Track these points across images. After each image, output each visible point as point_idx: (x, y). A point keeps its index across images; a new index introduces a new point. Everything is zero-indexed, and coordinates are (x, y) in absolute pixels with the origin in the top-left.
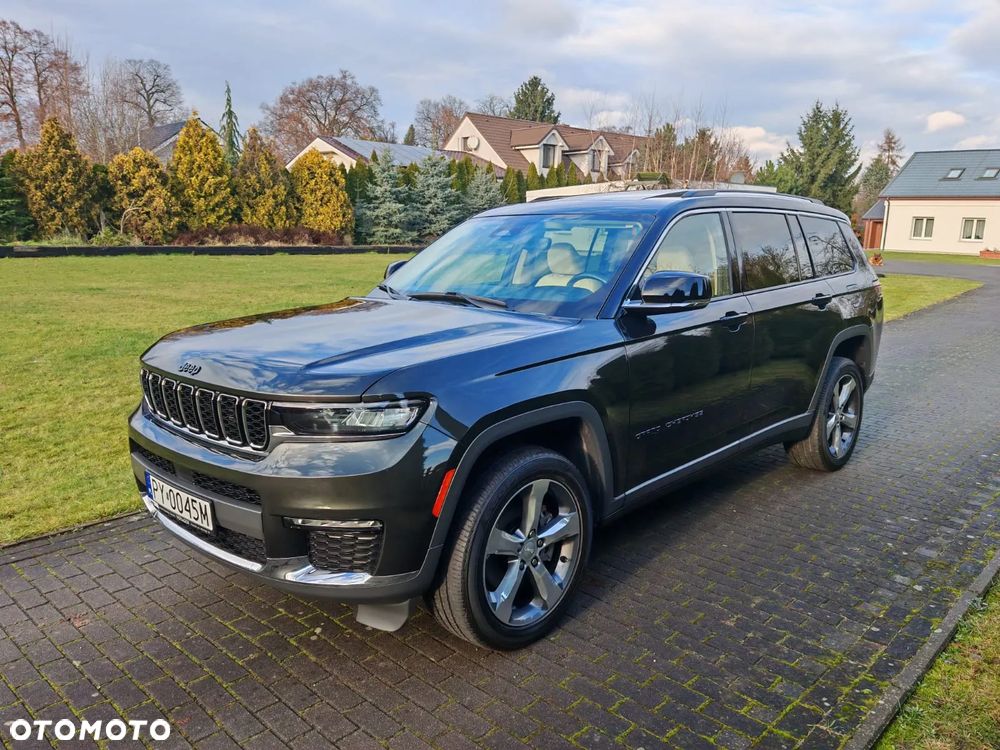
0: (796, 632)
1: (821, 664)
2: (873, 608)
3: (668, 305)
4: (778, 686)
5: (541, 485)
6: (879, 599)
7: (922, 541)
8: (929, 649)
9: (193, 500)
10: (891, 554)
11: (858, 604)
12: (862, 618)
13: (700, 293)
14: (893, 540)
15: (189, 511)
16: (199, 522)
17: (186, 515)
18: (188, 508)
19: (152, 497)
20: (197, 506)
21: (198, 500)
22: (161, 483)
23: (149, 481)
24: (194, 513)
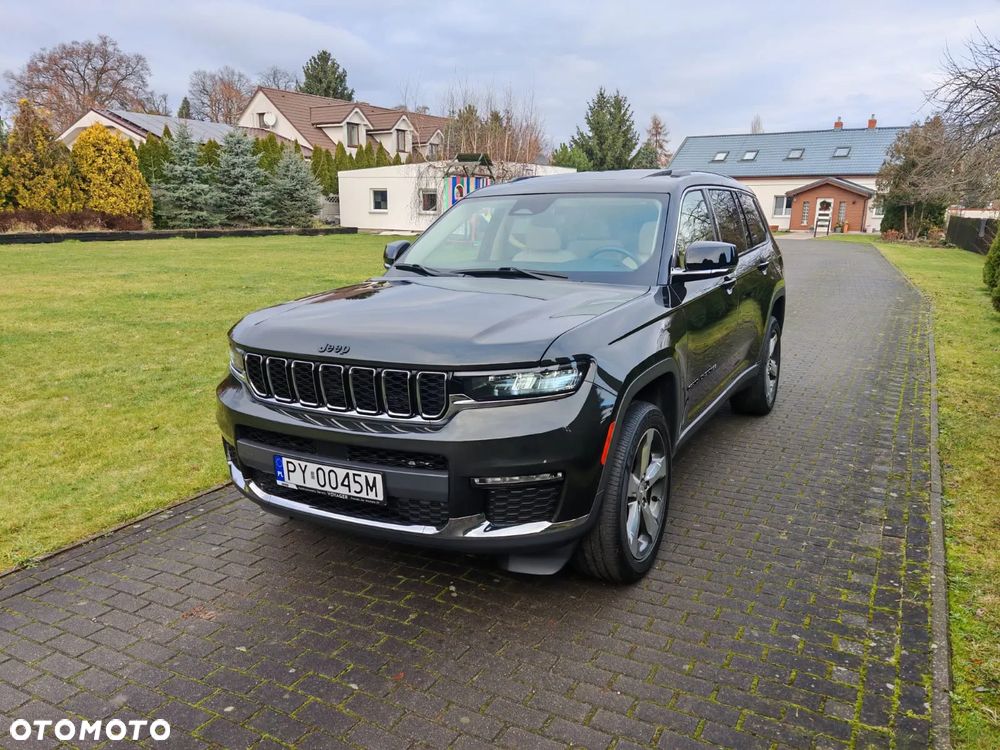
0: (835, 537)
1: (872, 558)
2: (874, 513)
4: (854, 578)
5: (650, 433)
6: (873, 506)
8: (936, 536)
9: (354, 475)
11: (863, 511)
12: (871, 521)
13: (728, 260)
15: (349, 486)
16: (363, 495)
17: (343, 491)
18: (346, 483)
19: (283, 479)
20: (362, 480)
21: (363, 474)
22: (303, 464)
23: (281, 463)
24: (355, 487)
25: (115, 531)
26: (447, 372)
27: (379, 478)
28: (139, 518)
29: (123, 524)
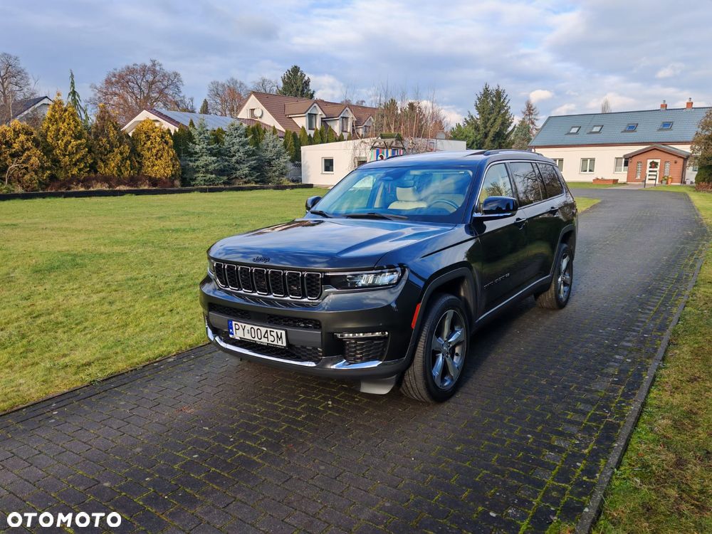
0: (578, 383)
1: (596, 396)
2: (611, 370)
3: (497, 215)
5: (450, 313)
6: (612, 366)
7: (622, 339)
8: (645, 385)
9: (271, 331)
10: (608, 346)
11: (602, 369)
12: (608, 375)
13: (511, 208)
14: (607, 339)
15: (267, 338)
16: (275, 343)
17: (264, 341)
18: (266, 336)
19: (233, 334)
20: (274, 334)
21: (275, 330)
22: (243, 325)
23: (231, 325)
24: (271, 338)
25: (144, 367)
26: (321, 273)
27: (284, 332)
28: (157, 360)
29: (148, 363)
